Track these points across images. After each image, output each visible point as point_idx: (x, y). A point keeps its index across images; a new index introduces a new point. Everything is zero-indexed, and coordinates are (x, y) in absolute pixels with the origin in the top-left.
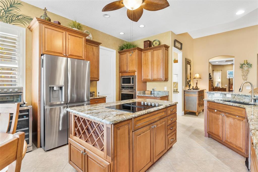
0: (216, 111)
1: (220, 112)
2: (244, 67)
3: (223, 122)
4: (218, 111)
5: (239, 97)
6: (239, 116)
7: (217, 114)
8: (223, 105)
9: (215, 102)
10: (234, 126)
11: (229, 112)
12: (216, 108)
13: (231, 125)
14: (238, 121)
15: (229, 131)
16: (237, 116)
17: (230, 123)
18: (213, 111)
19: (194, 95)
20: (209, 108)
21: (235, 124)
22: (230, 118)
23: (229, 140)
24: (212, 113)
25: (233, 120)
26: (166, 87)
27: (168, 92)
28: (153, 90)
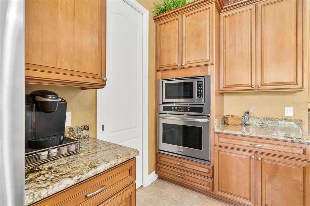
26: (292, 108)
27: (301, 121)
28: (247, 114)
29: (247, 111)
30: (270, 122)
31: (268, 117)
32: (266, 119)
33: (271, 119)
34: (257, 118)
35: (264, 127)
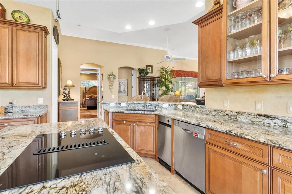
0: (124, 122)
1: (129, 122)
2: (111, 78)
3: (133, 132)
4: (126, 121)
5: (133, 105)
6: (150, 123)
7: (126, 125)
8: (134, 115)
9: (124, 112)
10: (145, 133)
11: (140, 121)
12: (125, 119)
13: (142, 133)
14: (149, 128)
15: (140, 140)
16: (148, 122)
17: (141, 131)
18: (121, 123)
19: (72, 108)
20: (115, 120)
21: (146, 130)
22: (141, 126)
23: (139, 148)
24: (120, 125)
25: (144, 128)
26: (42, 99)
27: (47, 106)
28: (10, 105)
29: (10, 102)
30: (28, 108)
31: (27, 105)
32: (26, 107)
33: (29, 106)
34: (19, 107)
35: (24, 113)
